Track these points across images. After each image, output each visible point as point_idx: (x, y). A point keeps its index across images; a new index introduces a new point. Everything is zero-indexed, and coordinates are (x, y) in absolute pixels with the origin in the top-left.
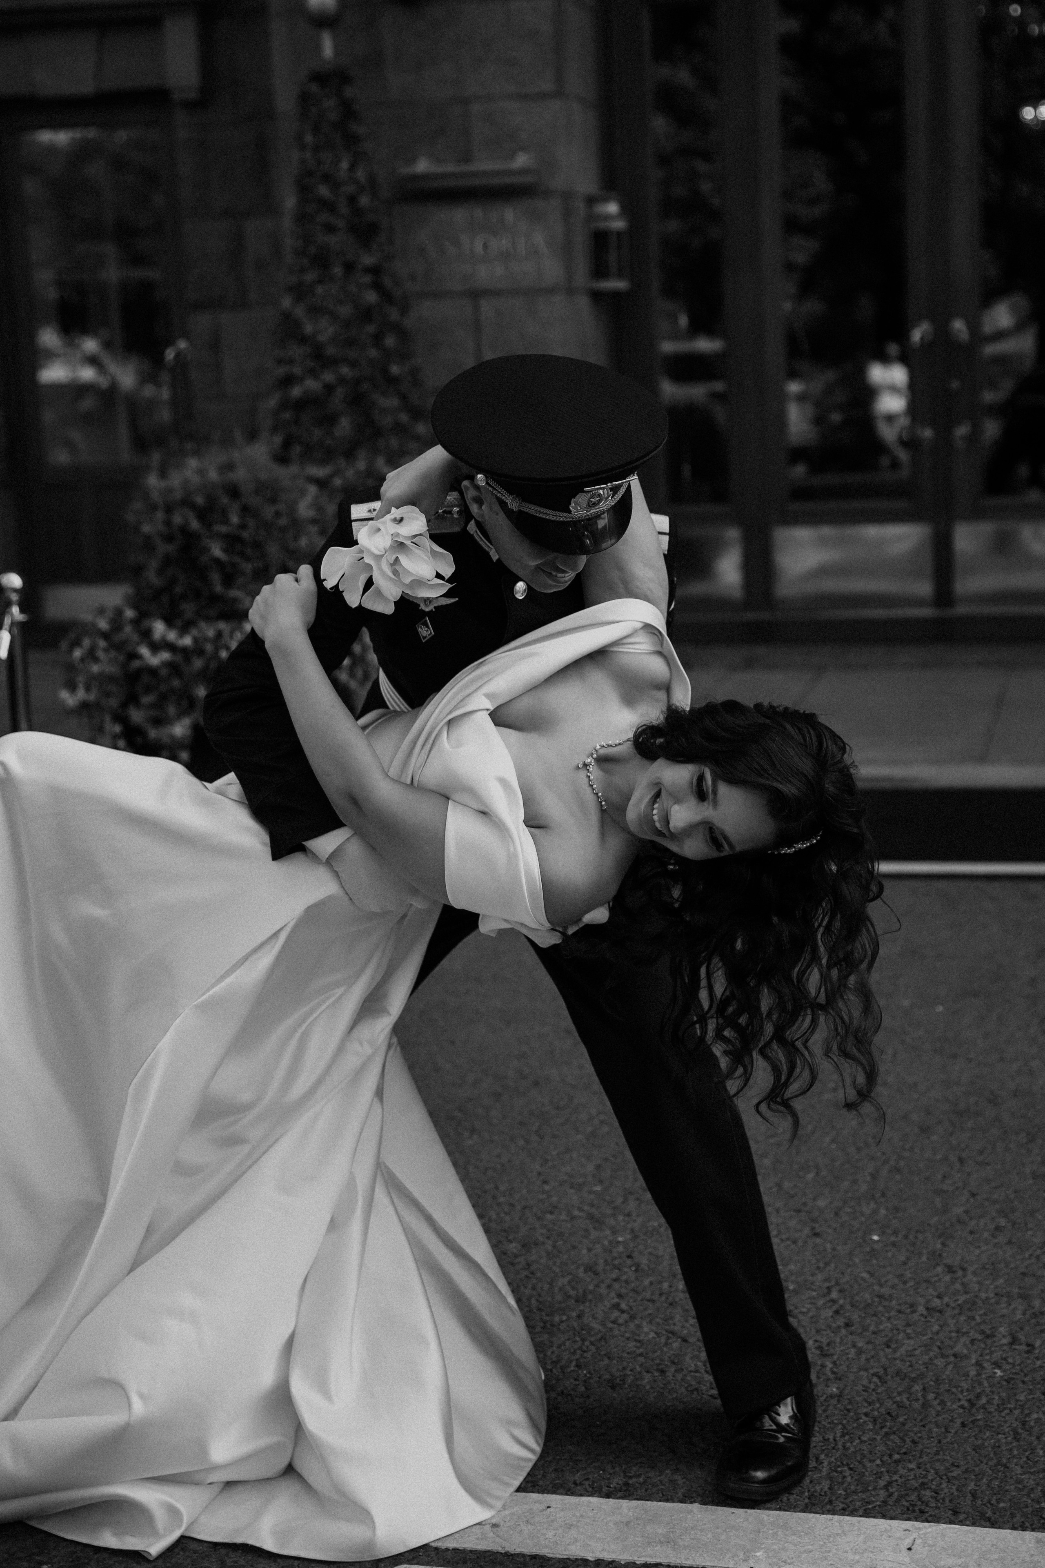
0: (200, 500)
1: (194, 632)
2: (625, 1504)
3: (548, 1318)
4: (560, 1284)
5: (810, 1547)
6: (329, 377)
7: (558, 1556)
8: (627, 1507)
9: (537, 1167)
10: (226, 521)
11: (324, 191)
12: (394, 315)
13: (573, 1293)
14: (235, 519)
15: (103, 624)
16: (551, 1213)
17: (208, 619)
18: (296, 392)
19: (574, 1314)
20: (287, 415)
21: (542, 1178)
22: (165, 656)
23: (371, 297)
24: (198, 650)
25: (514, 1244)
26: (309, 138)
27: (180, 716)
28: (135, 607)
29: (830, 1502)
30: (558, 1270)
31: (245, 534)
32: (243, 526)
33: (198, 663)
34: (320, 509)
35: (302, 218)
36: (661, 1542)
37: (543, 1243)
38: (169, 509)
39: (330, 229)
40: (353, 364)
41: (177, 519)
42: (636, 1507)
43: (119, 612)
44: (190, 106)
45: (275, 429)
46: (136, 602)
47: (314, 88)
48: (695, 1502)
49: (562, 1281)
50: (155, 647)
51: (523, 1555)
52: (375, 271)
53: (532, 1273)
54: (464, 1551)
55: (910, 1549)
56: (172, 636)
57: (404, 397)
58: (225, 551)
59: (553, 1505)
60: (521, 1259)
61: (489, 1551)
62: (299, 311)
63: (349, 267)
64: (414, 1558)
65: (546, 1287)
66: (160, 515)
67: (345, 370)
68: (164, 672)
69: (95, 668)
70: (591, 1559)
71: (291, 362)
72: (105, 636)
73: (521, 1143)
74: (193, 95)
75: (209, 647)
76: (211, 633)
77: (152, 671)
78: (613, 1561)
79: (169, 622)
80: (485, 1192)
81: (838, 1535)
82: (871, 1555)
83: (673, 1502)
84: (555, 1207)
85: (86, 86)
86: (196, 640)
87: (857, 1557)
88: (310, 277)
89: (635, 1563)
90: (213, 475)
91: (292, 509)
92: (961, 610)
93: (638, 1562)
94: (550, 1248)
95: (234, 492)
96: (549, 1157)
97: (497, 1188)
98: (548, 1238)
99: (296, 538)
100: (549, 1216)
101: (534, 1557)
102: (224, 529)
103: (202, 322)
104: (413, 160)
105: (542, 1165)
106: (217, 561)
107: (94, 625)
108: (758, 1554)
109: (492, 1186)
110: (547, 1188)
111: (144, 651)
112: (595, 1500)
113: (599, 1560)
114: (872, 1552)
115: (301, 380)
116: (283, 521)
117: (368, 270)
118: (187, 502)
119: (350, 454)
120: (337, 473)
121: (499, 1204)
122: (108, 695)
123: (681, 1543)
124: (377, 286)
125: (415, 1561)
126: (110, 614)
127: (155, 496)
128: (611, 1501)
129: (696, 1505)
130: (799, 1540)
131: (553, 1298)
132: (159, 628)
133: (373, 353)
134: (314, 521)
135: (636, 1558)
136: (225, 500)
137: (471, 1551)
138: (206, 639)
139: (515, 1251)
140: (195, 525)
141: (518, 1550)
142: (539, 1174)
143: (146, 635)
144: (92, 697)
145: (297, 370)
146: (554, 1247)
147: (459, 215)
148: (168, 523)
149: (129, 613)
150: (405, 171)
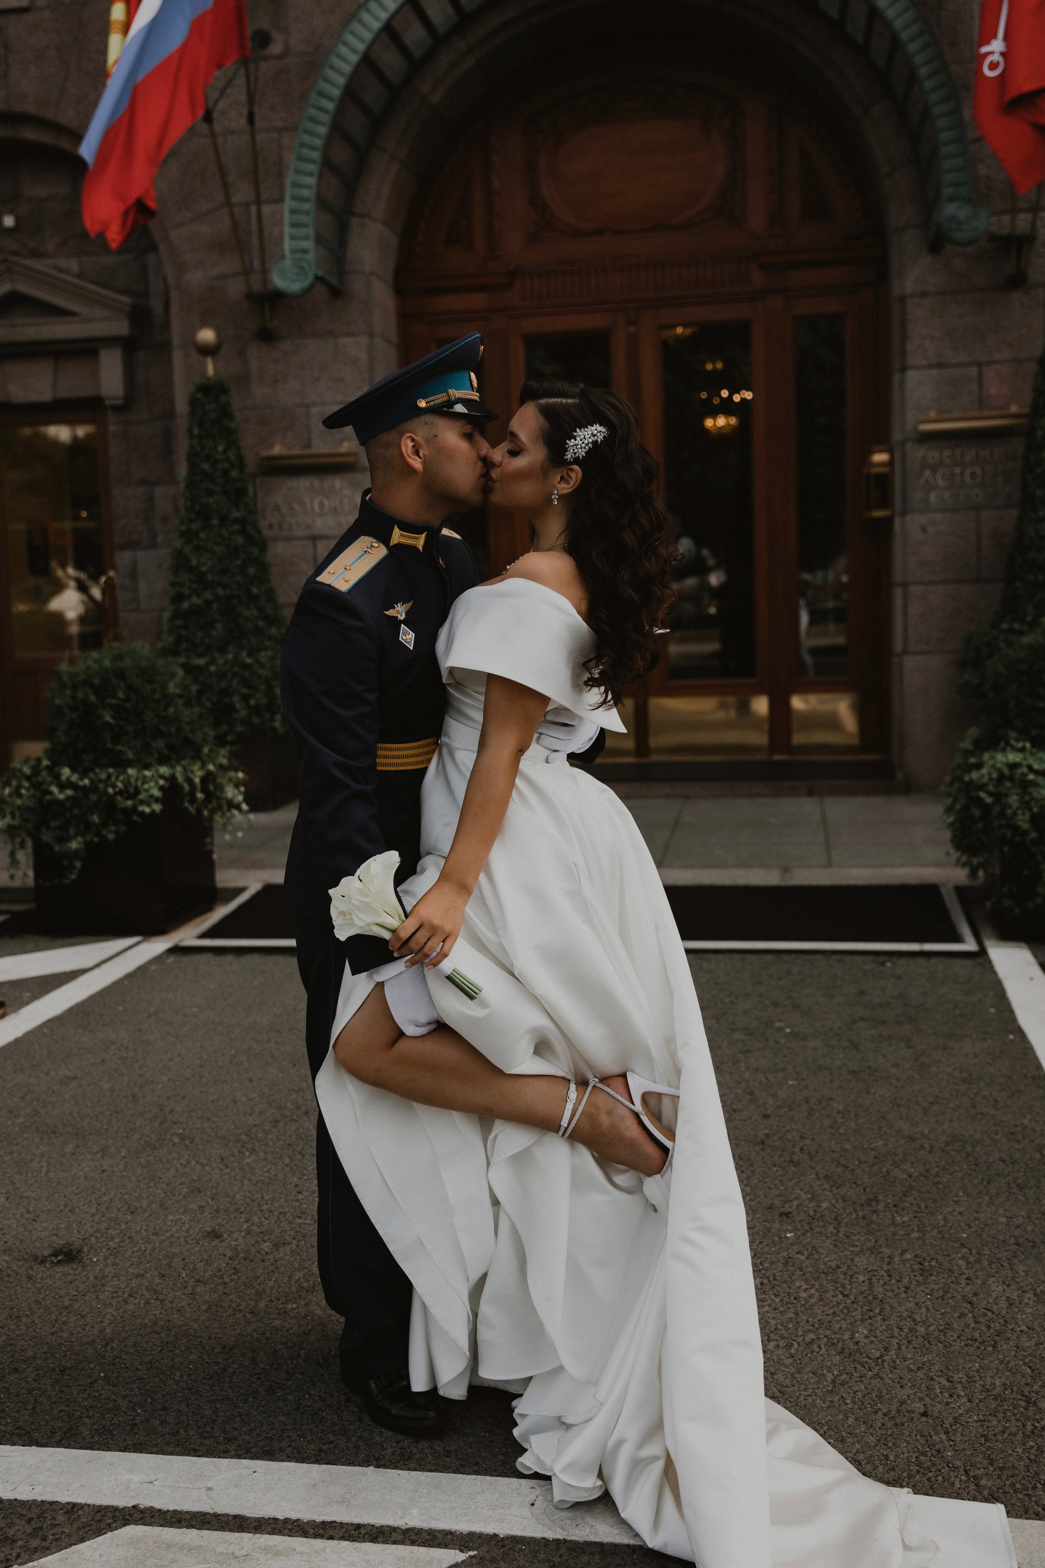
0: (96, 681)
1: (92, 775)
2: (315, 1468)
3: (282, 1306)
4: (297, 1278)
5: (454, 1504)
6: (208, 595)
7: (255, 1516)
8: (316, 1471)
9: (296, 1179)
10: (114, 696)
11: (206, 466)
12: (255, 551)
13: (306, 1285)
14: (121, 695)
15: (27, 770)
16: (300, 1217)
17: (102, 766)
18: (185, 605)
19: (303, 1303)
20: (178, 623)
21: (298, 1189)
22: (69, 792)
23: (239, 540)
24: (93, 788)
25: (267, 1244)
26: (196, 431)
27: (76, 835)
28: (49, 758)
29: (477, 1464)
30: (297, 1266)
31: (128, 705)
32: (127, 700)
33: (94, 798)
34: (186, 688)
35: (190, 485)
36: (338, 1502)
37: (289, 1243)
38: (75, 688)
39: (211, 493)
40: (225, 587)
41: (80, 695)
42: (323, 1471)
43: (39, 760)
44: (117, 409)
45: (171, 631)
46: (50, 754)
47: (200, 395)
48: (370, 1465)
49: (298, 1275)
50: (62, 787)
51: (228, 1515)
52: (242, 522)
53: (276, 1268)
54: (181, 1512)
55: (533, 1505)
56: (75, 778)
57: (261, 610)
58: (113, 717)
59: (258, 1470)
60: (271, 1257)
61: (201, 1512)
62: (187, 549)
63: (223, 519)
64: (141, 1519)
65: (285, 1280)
66: (68, 692)
67: (220, 591)
68: (68, 804)
69: (19, 802)
70: (281, 1518)
71: (182, 585)
72: (28, 778)
73: (287, 1160)
74: (120, 402)
75: (101, 786)
76: (103, 776)
77: (60, 803)
78: (298, 1520)
79: (73, 770)
80: (253, 1201)
81: (478, 1493)
82: (502, 1511)
83: (354, 1465)
84: (303, 1213)
85: (47, 396)
86: (92, 781)
87: (491, 1513)
88: (194, 526)
89: (315, 1521)
90: (107, 663)
91: (164, 687)
92: (654, 758)
93: (317, 1521)
94: (294, 1246)
95: (121, 674)
96: (305, 1172)
97: (262, 1197)
98: (294, 1238)
99: (166, 709)
100: (298, 1221)
101: (236, 1517)
102: (113, 702)
103: (124, 558)
104: (272, 446)
105: (300, 1178)
106: (108, 723)
107: (20, 771)
108: (413, 1511)
109: (259, 1195)
110: (300, 1197)
111: (54, 789)
112: (292, 1465)
113: (287, 1518)
114: (503, 1508)
115: (189, 597)
116: (157, 696)
117: (236, 521)
118: (87, 682)
119: (222, 650)
120: (212, 662)
121: (262, 1211)
122: (27, 821)
123: (354, 1503)
124: (243, 532)
125: (141, 1522)
126: (33, 763)
127: (65, 678)
128: (305, 1465)
129: (371, 1468)
130: (447, 1498)
131: (290, 1288)
132: (66, 772)
133: (239, 578)
134: (180, 696)
135: (316, 1517)
136: (115, 681)
137: (187, 1512)
138: (100, 781)
139: (267, 1250)
140: (93, 698)
141: (224, 1511)
142: (296, 1186)
143: (57, 777)
144: (16, 823)
145: (187, 591)
146: (297, 1246)
147: (303, 483)
148: (74, 698)
149: (45, 762)
150: (265, 453)
